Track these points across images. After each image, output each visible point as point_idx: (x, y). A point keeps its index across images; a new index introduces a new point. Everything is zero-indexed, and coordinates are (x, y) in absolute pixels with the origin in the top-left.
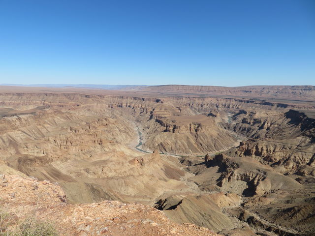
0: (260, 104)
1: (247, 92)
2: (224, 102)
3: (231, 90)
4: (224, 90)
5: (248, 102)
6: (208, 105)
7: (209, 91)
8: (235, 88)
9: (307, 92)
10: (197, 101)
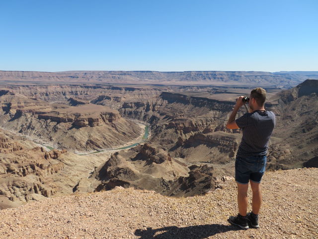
0: (108, 89)
1: (74, 77)
2: (70, 89)
3: (58, 76)
4: (51, 76)
5: (95, 88)
6: (55, 93)
7: (34, 77)
8: (59, 73)
9: (123, 76)
10: (39, 90)
